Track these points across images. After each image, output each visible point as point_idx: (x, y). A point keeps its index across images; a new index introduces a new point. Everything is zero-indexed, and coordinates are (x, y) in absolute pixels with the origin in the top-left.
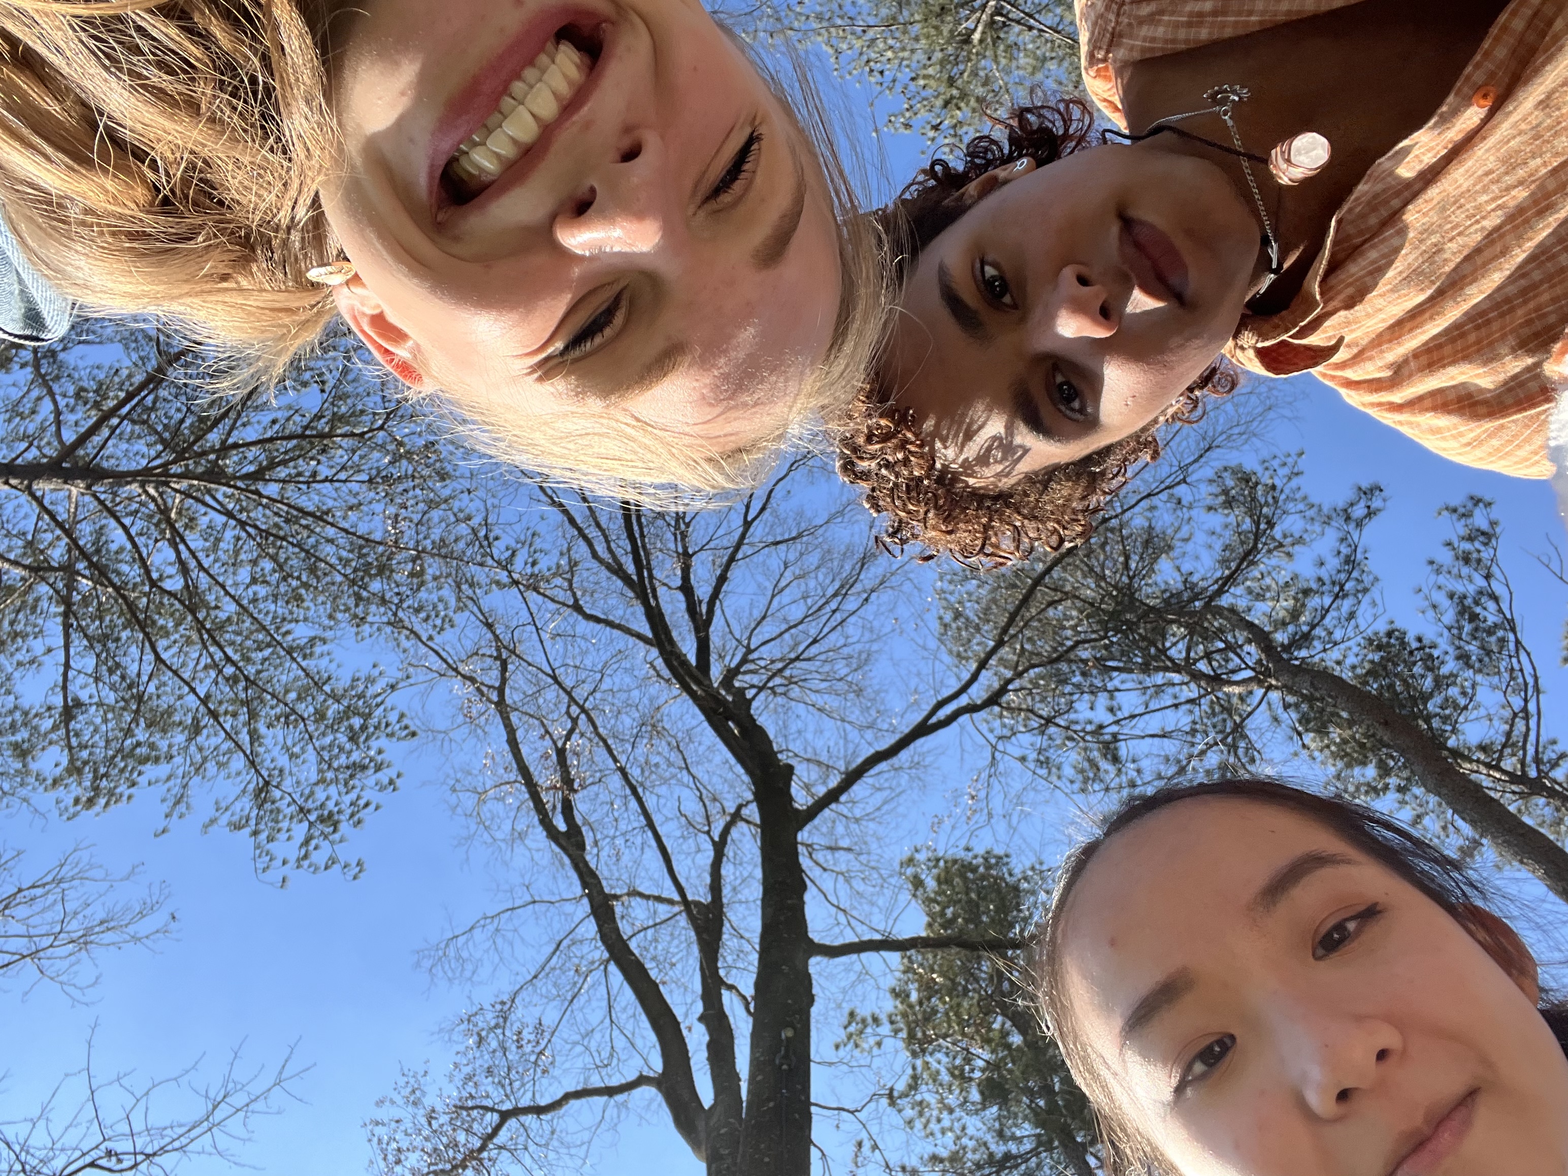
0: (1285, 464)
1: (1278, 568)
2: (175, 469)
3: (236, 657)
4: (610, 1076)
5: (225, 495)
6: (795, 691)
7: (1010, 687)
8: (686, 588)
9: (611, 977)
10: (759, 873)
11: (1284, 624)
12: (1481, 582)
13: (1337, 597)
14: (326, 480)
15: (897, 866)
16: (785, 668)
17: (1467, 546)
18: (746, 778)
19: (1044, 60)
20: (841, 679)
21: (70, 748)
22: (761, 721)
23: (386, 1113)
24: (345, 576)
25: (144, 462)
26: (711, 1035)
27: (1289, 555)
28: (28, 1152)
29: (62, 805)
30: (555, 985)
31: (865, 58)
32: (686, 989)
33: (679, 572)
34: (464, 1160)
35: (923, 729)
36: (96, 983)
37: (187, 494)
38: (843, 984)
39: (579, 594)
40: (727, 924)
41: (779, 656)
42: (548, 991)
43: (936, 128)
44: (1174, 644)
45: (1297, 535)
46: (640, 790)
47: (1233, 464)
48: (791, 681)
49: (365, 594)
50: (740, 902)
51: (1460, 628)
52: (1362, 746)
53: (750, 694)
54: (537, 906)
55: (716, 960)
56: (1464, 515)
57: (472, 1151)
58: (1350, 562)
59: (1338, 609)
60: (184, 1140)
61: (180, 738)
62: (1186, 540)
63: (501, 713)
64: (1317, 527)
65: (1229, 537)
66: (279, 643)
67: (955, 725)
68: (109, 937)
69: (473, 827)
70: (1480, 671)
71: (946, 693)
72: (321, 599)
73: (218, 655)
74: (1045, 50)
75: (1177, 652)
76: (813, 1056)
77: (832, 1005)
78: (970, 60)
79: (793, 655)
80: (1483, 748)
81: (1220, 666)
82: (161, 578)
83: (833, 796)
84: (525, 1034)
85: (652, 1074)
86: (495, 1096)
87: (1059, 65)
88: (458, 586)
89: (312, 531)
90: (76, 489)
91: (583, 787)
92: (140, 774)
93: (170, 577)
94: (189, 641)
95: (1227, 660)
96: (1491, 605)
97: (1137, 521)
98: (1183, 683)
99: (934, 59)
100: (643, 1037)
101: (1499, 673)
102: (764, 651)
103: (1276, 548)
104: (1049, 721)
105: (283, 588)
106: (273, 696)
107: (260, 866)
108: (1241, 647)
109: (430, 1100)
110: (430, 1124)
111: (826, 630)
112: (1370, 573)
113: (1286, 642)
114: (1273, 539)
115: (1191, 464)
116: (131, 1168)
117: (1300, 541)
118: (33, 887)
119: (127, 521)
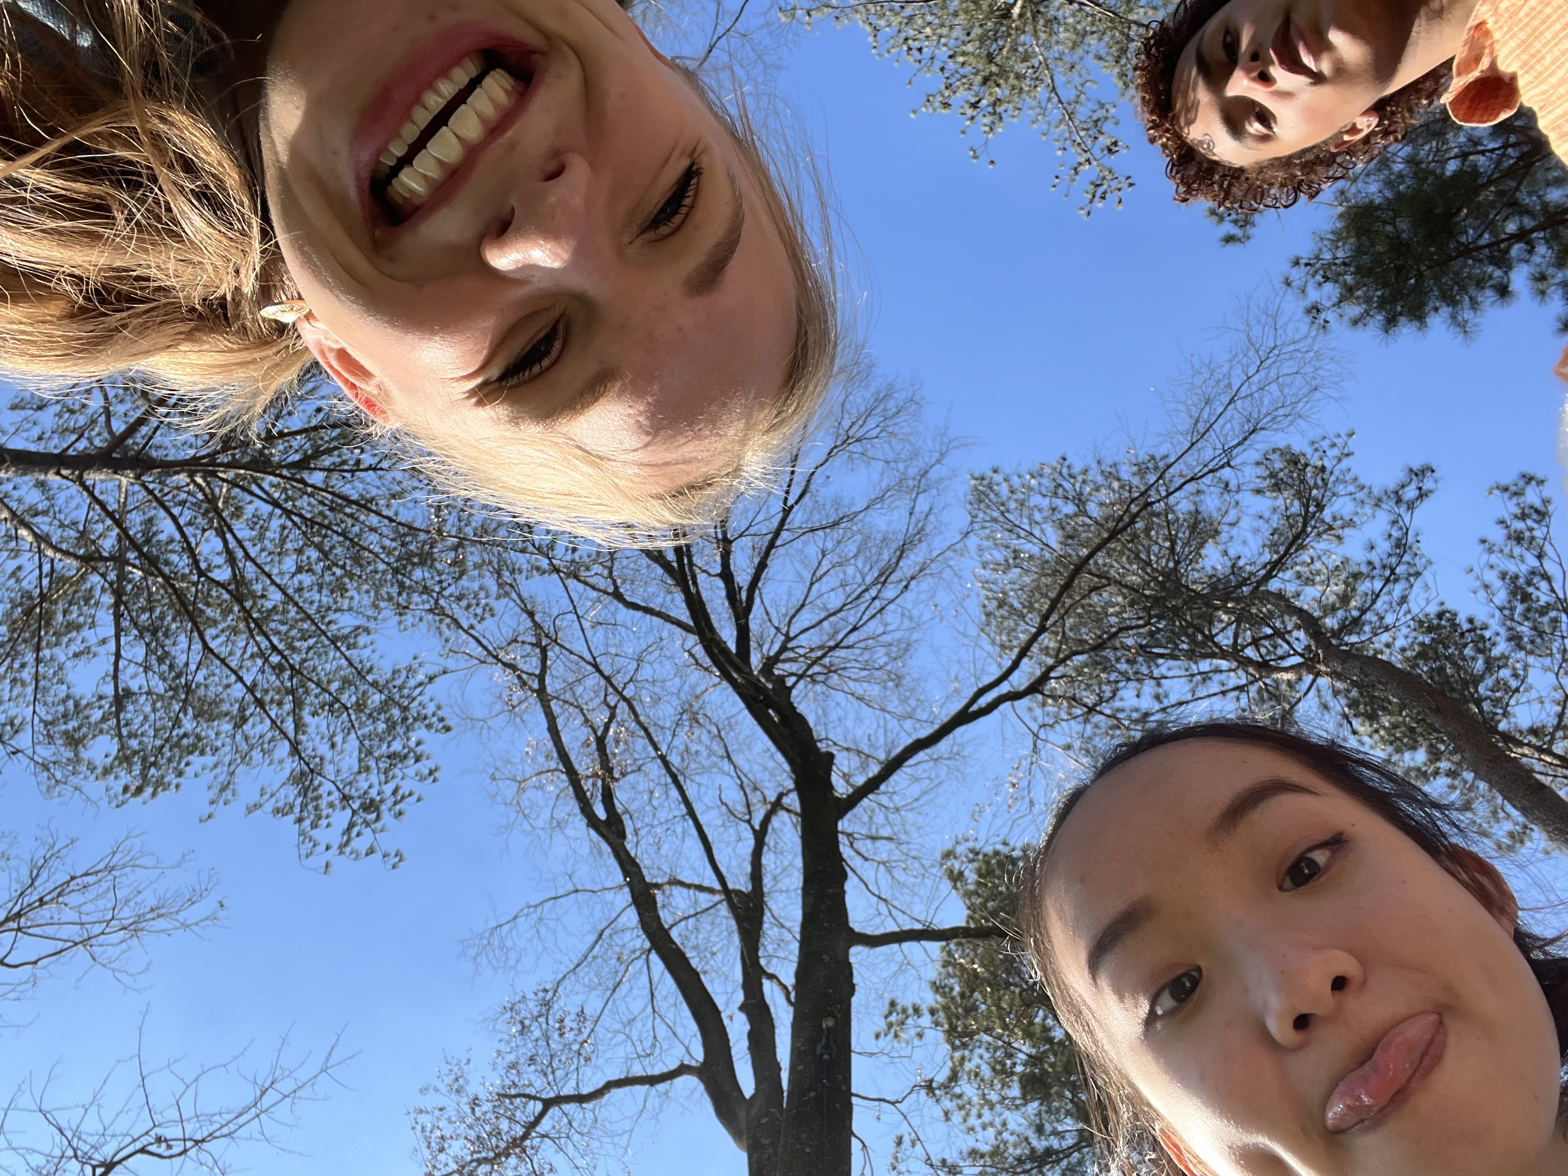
0: (1334, 445)
1: (1327, 552)
2: (223, 458)
3: (281, 647)
4: (653, 1066)
5: (272, 485)
6: (834, 679)
7: (1052, 674)
8: (727, 576)
9: (652, 965)
10: (799, 862)
11: (1333, 609)
12: (1533, 562)
13: (1387, 581)
14: (370, 468)
15: (938, 855)
16: (824, 655)
17: (1519, 525)
18: (787, 767)
19: (1085, 34)
20: (880, 668)
21: (120, 736)
22: (802, 708)
23: (431, 1101)
24: (388, 564)
25: (192, 452)
26: (751, 1023)
27: (1339, 538)
28: (79, 1138)
29: (112, 793)
30: (598, 975)
31: (903, 35)
32: (727, 977)
33: (718, 559)
34: (507, 1148)
35: (964, 717)
36: (147, 969)
37: (233, 484)
38: (885, 974)
39: (619, 581)
40: (767, 914)
41: (819, 643)
42: (590, 980)
43: (974, 106)
44: (1223, 630)
45: (1347, 518)
46: (680, 778)
47: (1282, 445)
48: (830, 670)
49: (408, 582)
50: (781, 891)
51: (1512, 609)
52: (1412, 730)
53: (790, 682)
54: (579, 895)
55: (757, 949)
56: (1515, 494)
57: (515, 1139)
58: (1401, 546)
59: (1390, 593)
60: (232, 1127)
61: (226, 726)
62: (1233, 525)
63: (541, 701)
64: (1368, 510)
65: (1276, 521)
66: (324, 633)
67: (996, 713)
68: (160, 923)
69: (513, 815)
70: (1531, 653)
71: (987, 680)
72: (365, 587)
73: (265, 644)
74: (1085, 24)
75: (1225, 640)
76: (854, 1046)
77: (873, 995)
78: (1009, 35)
79: (832, 643)
80: (1534, 731)
81: (1269, 652)
82: (209, 569)
83: (872, 785)
84: (568, 1023)
85: (694, 1064)
86: (538, 1084)
87: (1100, 39)
88: (499, 574)
89: (357, 520)
90: (125, 480)
91: (624, 775)
92: (187, 764)
93: (219, 567)
94: (235, 631)
95: (1275, 647)
96: (1544, 585)
97: (1182, 504)
98: (1230, 670)
99: (973, 35)
100: (684, 1027)
101: (1551, 655)
102: (803, 640)
103: (1325, 531)
104: (1091, 710)
105: (328, 578)
106: (318, 684)
107: (303, 852)
108: (1290, 632)
109: (474, 1088)
110: (473, 1110)
111: (865, 618)
112: (1423, 556)
113: (1336, 627)
114: (1323, 521)
115: (1235, 447)
116: (180, 1154)
117: (1350, 523)
118: (86, 874)
119: (176, 511)
